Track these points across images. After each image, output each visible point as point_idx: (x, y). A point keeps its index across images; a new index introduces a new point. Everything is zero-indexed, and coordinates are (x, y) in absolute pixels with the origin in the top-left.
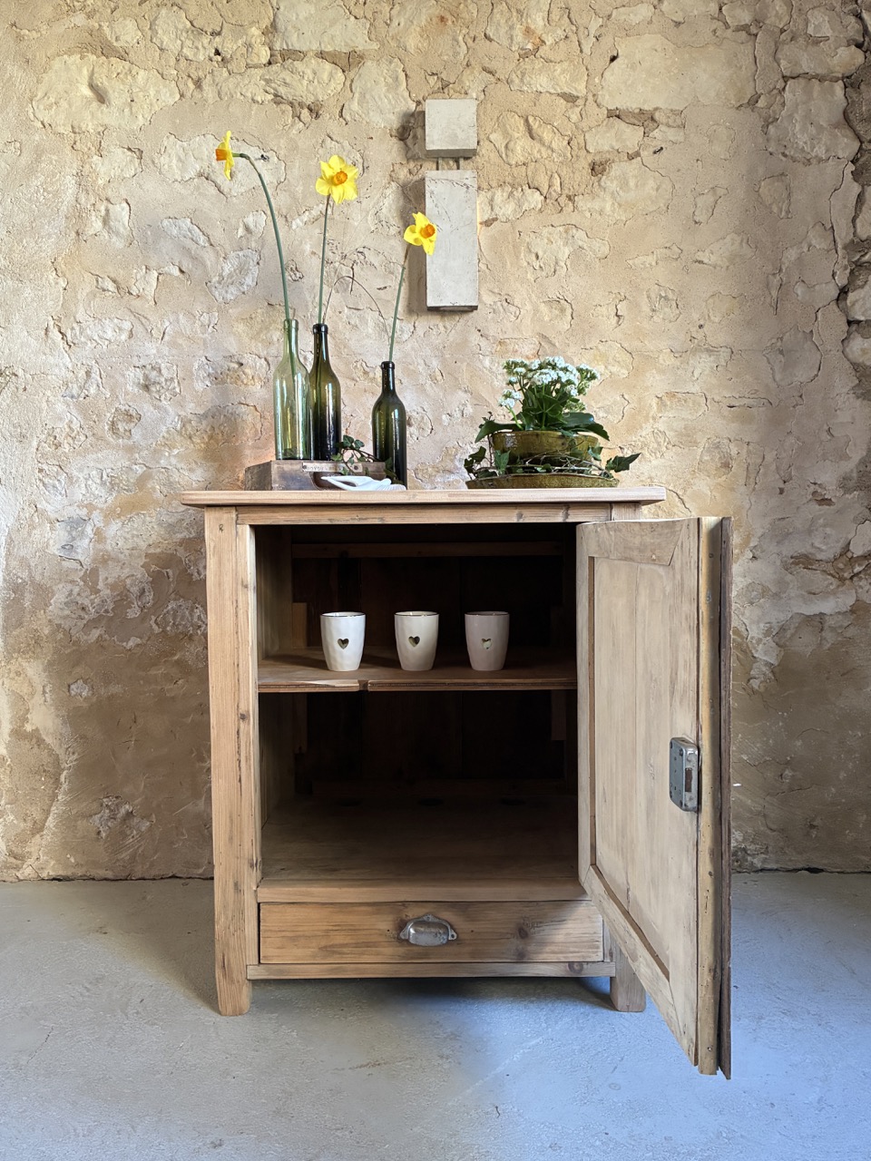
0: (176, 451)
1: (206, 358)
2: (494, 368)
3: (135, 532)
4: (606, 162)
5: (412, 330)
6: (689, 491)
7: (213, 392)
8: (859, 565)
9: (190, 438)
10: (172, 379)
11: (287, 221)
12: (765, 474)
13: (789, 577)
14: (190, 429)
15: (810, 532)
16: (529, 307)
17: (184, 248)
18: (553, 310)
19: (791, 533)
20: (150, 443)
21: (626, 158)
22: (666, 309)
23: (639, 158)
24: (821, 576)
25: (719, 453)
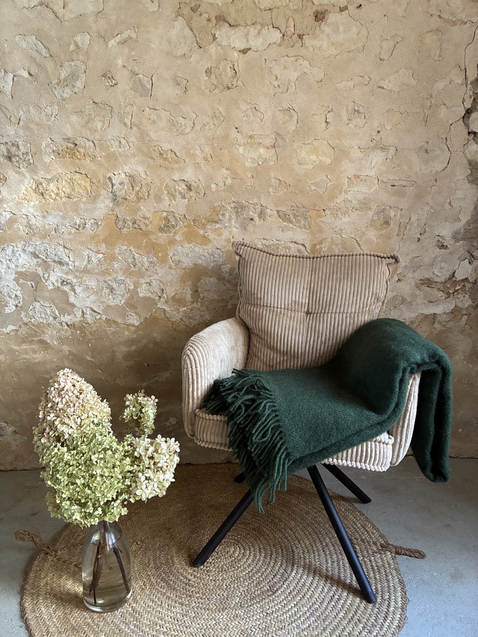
0: (32, 203)
1: (51, 138)
2: (245, 154)
3: (7, 257)
4: (326, 11)
5: (192, 125)
6: (364, 238)
7: (57, 163)
8: (459, 286)
9: (42, 195)
10: (27, 153)
11: (105, 41)
12: (410, 229)
13: (418, 292)
14: (41, 189)
15: (432, 265)
16: (270, 113)
17: (31, 57)
18: (285, 116)
19: (421, 266)
20: (14, 197)
21: (338, 10)
22: (358, 120)
23: (347, 11)
24: (436, 292)
25: (383, 215)
